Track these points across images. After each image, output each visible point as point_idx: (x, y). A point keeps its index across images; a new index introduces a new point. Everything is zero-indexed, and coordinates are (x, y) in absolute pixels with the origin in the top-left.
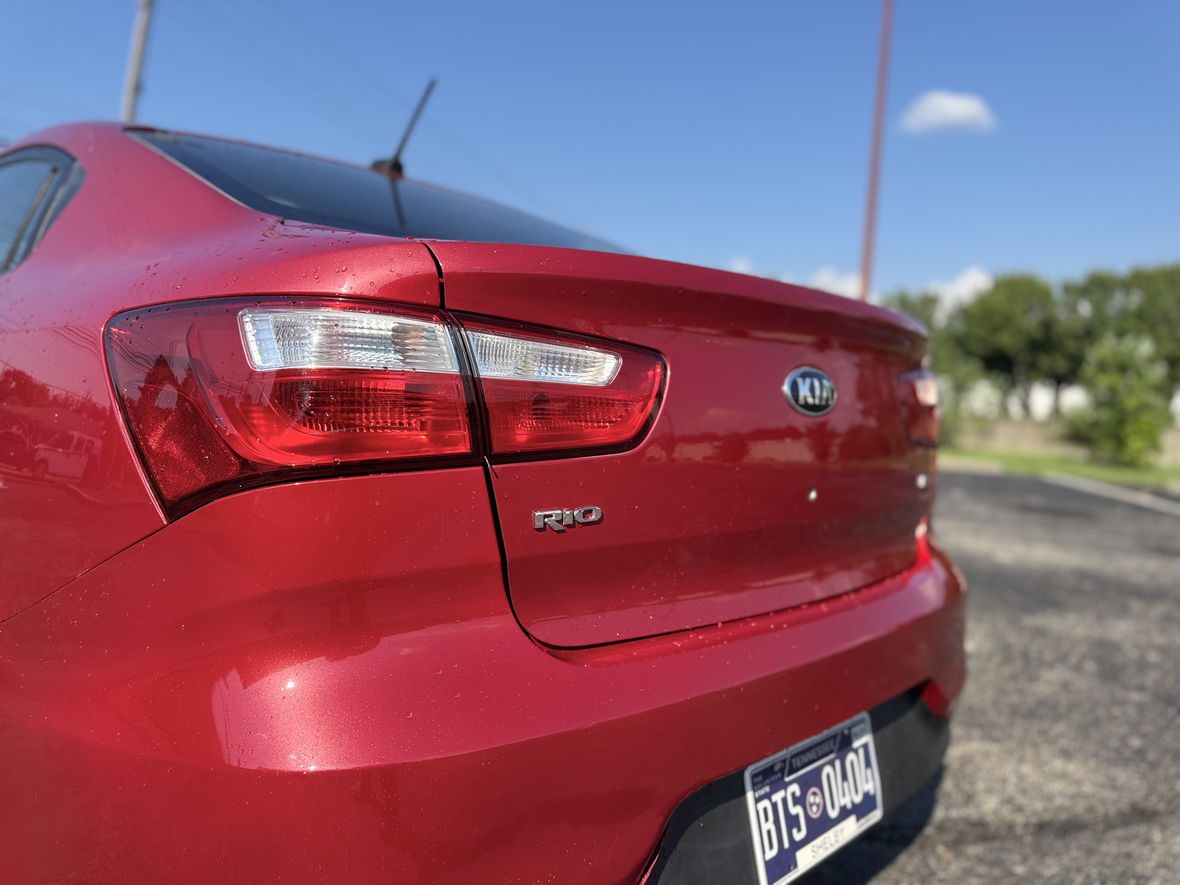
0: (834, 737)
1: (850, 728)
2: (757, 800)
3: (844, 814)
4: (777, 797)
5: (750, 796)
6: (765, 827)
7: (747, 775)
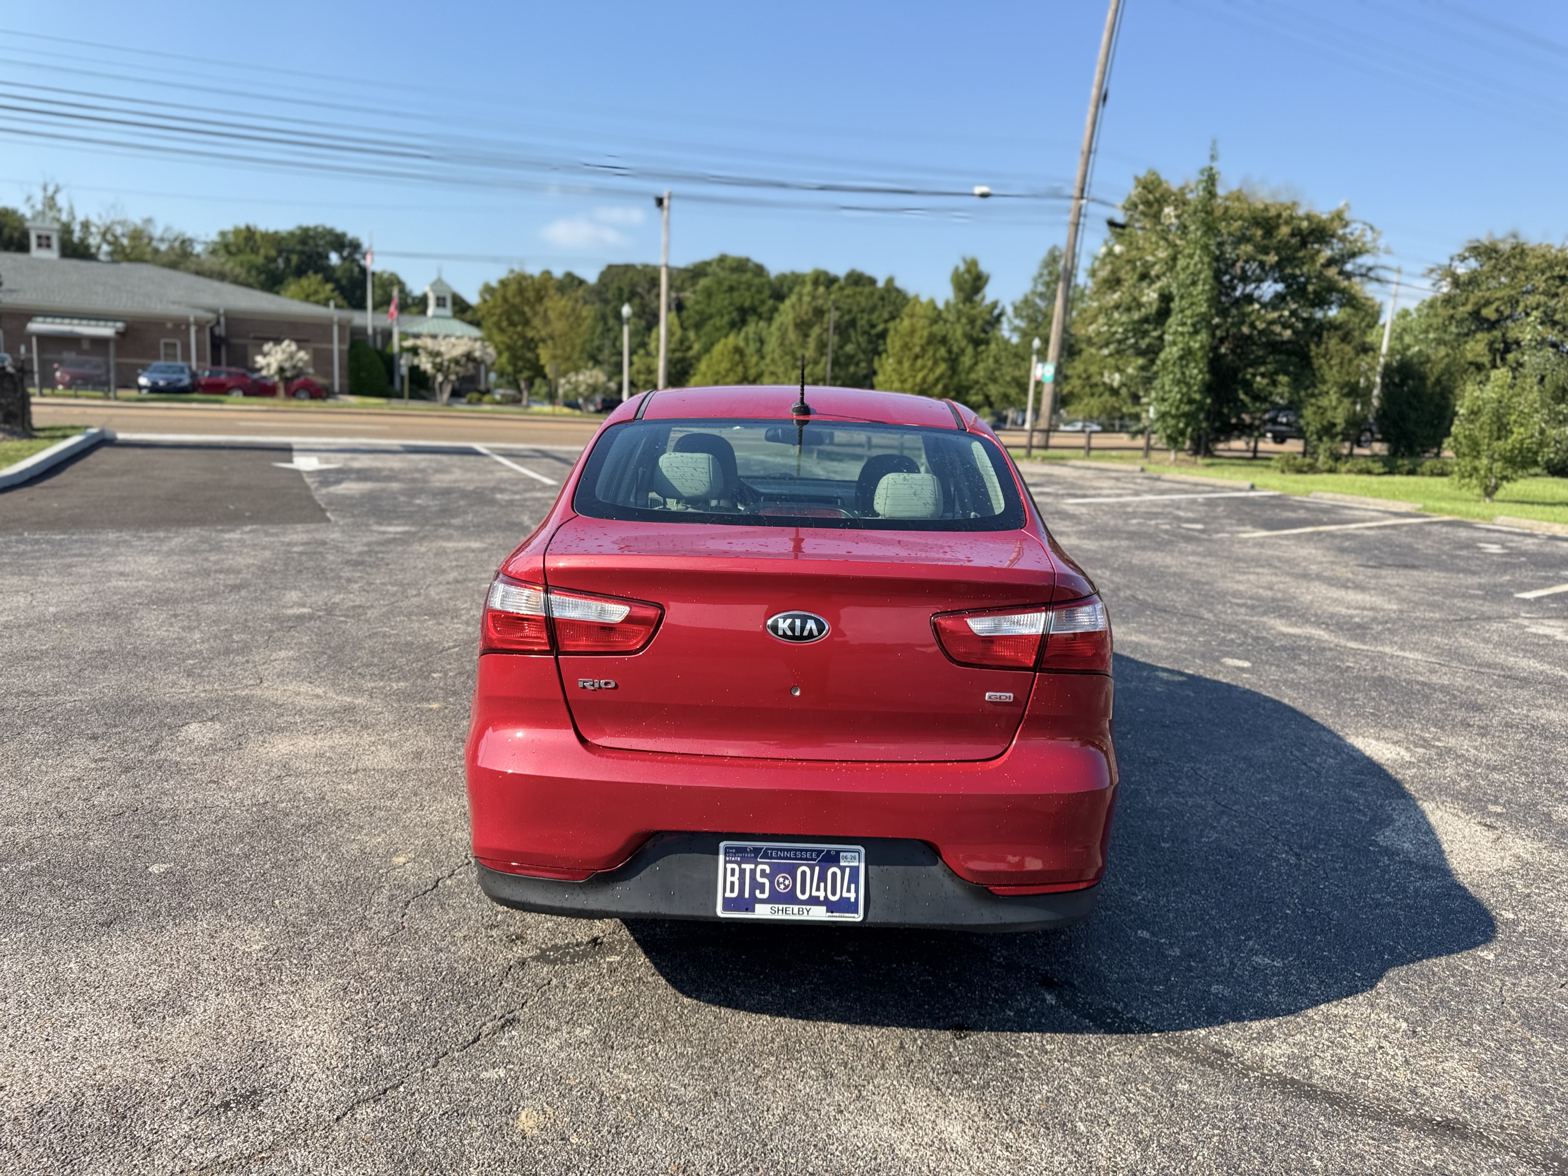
0: (819, 852)
1: (838, 852)
2: (726, 862)
3: (814, 901)
4: (748, 867)
5: (721, 858)
6: (729, 879)
7: (722, 845)
